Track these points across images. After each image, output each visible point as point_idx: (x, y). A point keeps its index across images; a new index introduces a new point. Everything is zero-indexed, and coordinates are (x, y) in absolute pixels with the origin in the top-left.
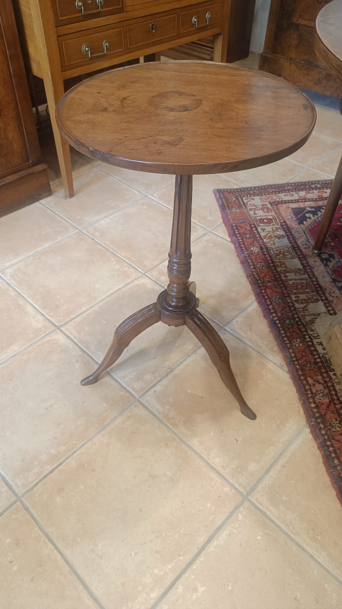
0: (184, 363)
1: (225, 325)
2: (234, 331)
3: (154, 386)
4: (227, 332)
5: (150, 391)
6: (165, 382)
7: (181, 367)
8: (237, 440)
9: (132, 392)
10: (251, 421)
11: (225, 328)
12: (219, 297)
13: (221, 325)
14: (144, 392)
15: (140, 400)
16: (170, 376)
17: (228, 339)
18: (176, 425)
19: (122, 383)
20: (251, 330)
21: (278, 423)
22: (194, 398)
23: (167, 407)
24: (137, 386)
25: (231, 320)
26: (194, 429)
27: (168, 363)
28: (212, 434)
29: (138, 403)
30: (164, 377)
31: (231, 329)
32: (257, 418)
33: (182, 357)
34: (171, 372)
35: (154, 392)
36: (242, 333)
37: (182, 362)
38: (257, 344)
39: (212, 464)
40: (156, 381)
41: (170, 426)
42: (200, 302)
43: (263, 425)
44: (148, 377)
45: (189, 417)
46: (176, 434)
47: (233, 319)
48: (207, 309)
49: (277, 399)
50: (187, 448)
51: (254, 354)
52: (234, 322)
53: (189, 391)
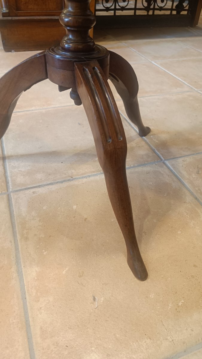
0: (92, 178)
1: (168, 160)
2: (174, 168)
3: (39, 186)
4: (165, 166)
5: (29, 190)
6: (53, 187)
7: (85, 180)
8: (94, 299)
9: (10, 183)
10: (136, 279)
11: (165, 162)
12: (175, 135)
13: (162, 158)
14: (23, 188)
15: (11, 194)
16: (65, 185)
17: (162, 172)
18: (27, 239)
19: (8, 171)
20: (198, 173)
21: (180, 304)
22: (74, 217)
23: (33, 213)
24: (20, 179)
25: (177, 157)
26: (45, 253)
27: (73, 171)
28: (64, 272)
29: (5, 196)
30: (57, 183)
31: (173, 165)
32: (148, 280)
33: (94, 172)
34: (69, 180)
35: (34, 193)
36: (184, 173)
37: (89, 176)
38: (199, 189)
39: (30, 319)
40: (45, 183)
41: (18, 237)
42: (151, 133)
43: (152, 296)
44: (39, 176)
45: (50, 236)
46: (17, 249)
47: (180, 157)
48: (155, 140)
49: (195, 266)
50: (15, 275)
51: (189, 198)
52: (180, 160)
53: (75, 207)
